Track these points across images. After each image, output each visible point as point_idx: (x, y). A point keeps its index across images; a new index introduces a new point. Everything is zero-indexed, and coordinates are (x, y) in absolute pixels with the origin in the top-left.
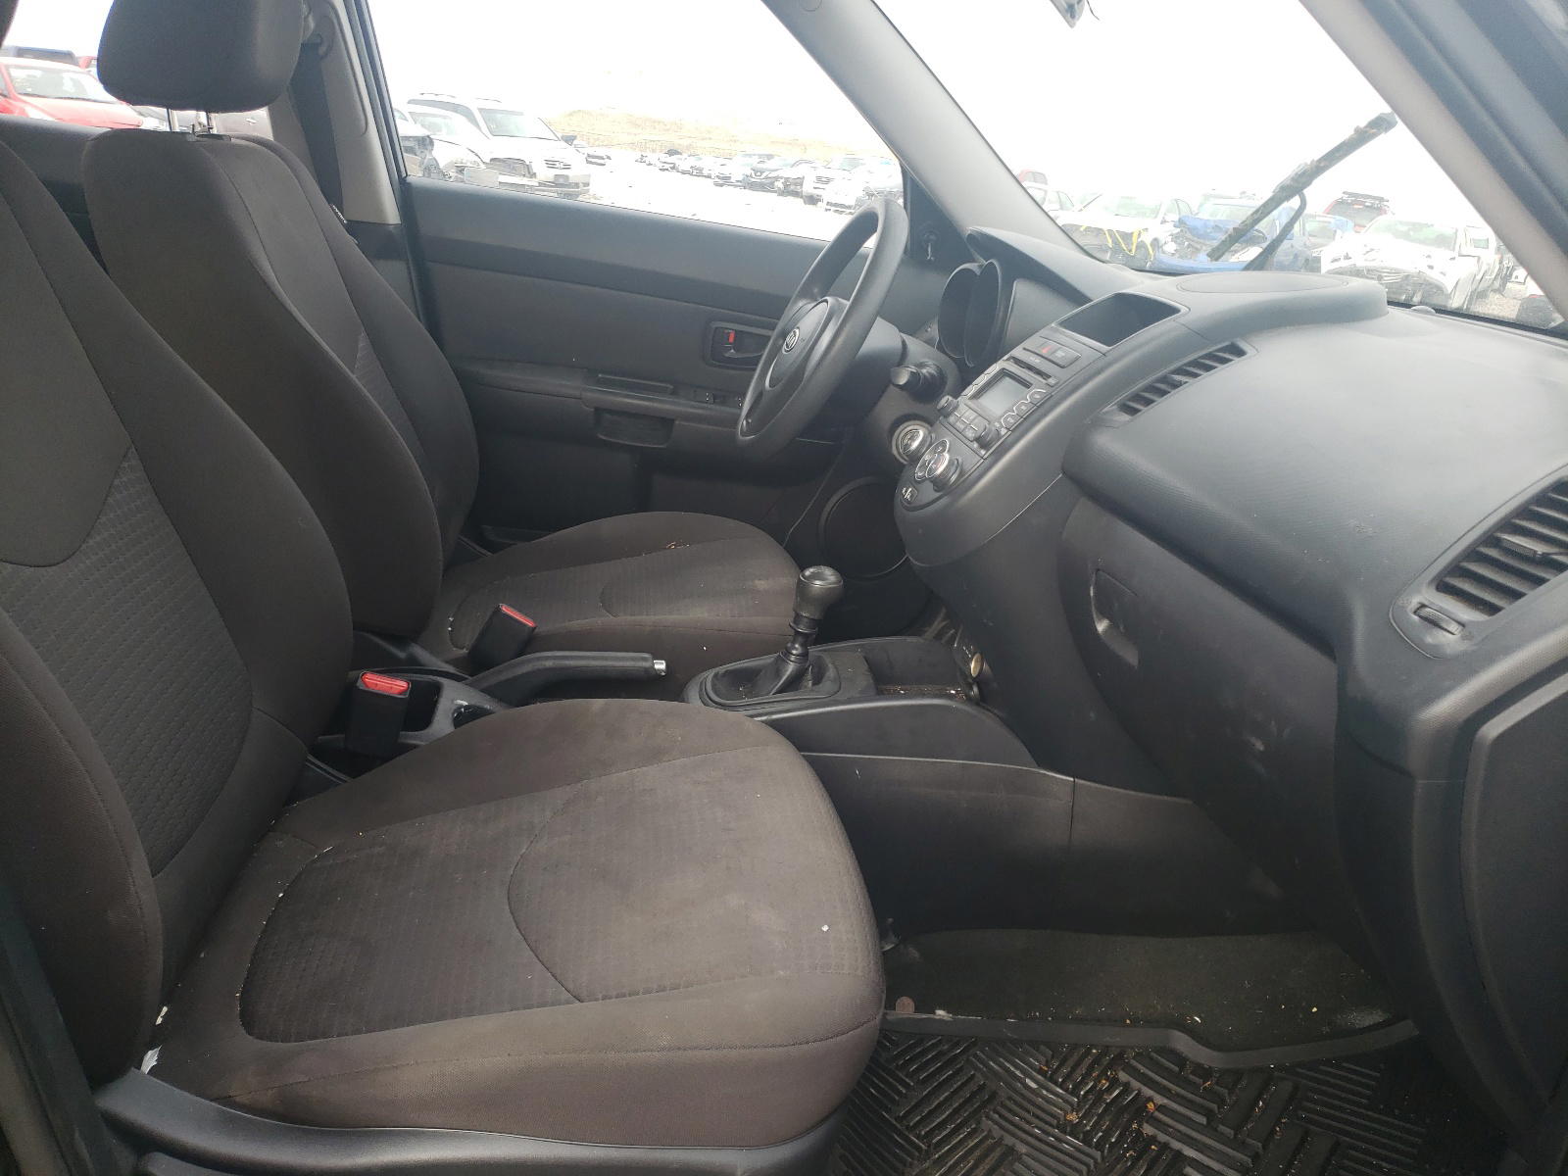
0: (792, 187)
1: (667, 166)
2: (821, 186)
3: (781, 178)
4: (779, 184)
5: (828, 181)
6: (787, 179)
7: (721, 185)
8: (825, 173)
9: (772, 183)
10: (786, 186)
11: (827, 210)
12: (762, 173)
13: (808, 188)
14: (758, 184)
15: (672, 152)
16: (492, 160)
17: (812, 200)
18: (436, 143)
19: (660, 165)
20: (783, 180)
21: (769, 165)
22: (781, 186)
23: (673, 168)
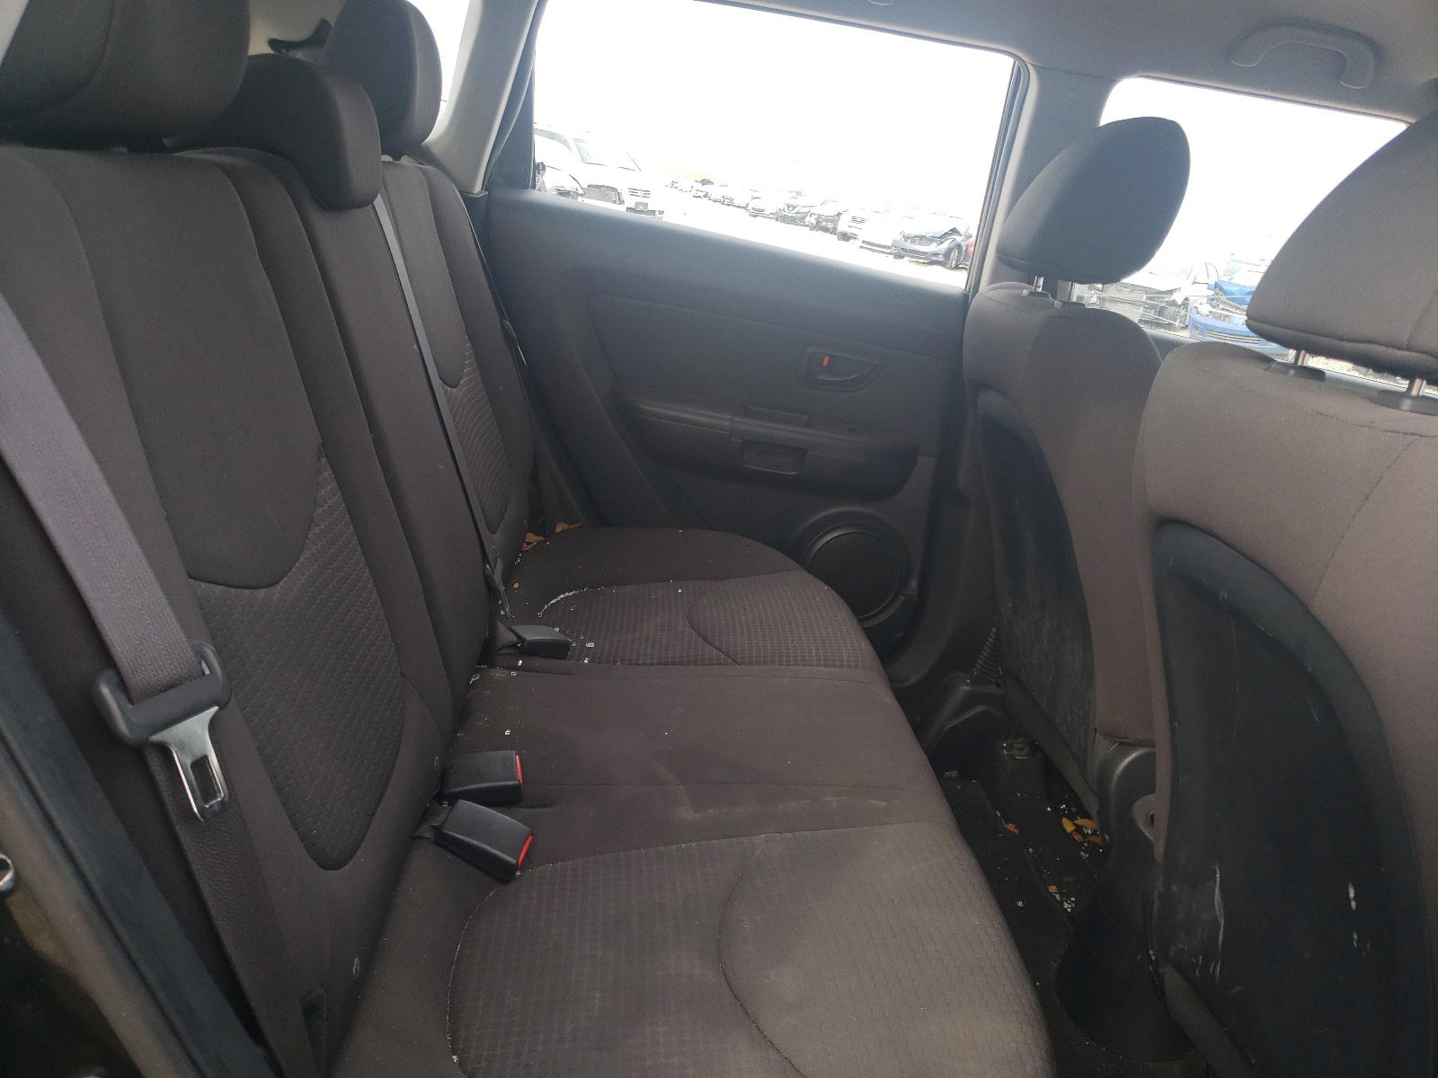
0: (824, 223)
1: (702, 194)
2: (855, 225)
3: (814, 214)
4: (813, 220)
5: (862, 221)
6: (819, 216)
7: (756, 216)
8: (860, 215)
9: (804, 218)
10: (818, 222)
11: (861, 247)
12: (794, 208)
13: (843, 226)
14: (790, 217)
15: (704, 182)
16: (589, 186)
17: (846, 237)
18: (547, 169)
19: (694, 193)
20: (816, 216)
21: (800, 202)
22: (814, 222)
23: (706, 196)
